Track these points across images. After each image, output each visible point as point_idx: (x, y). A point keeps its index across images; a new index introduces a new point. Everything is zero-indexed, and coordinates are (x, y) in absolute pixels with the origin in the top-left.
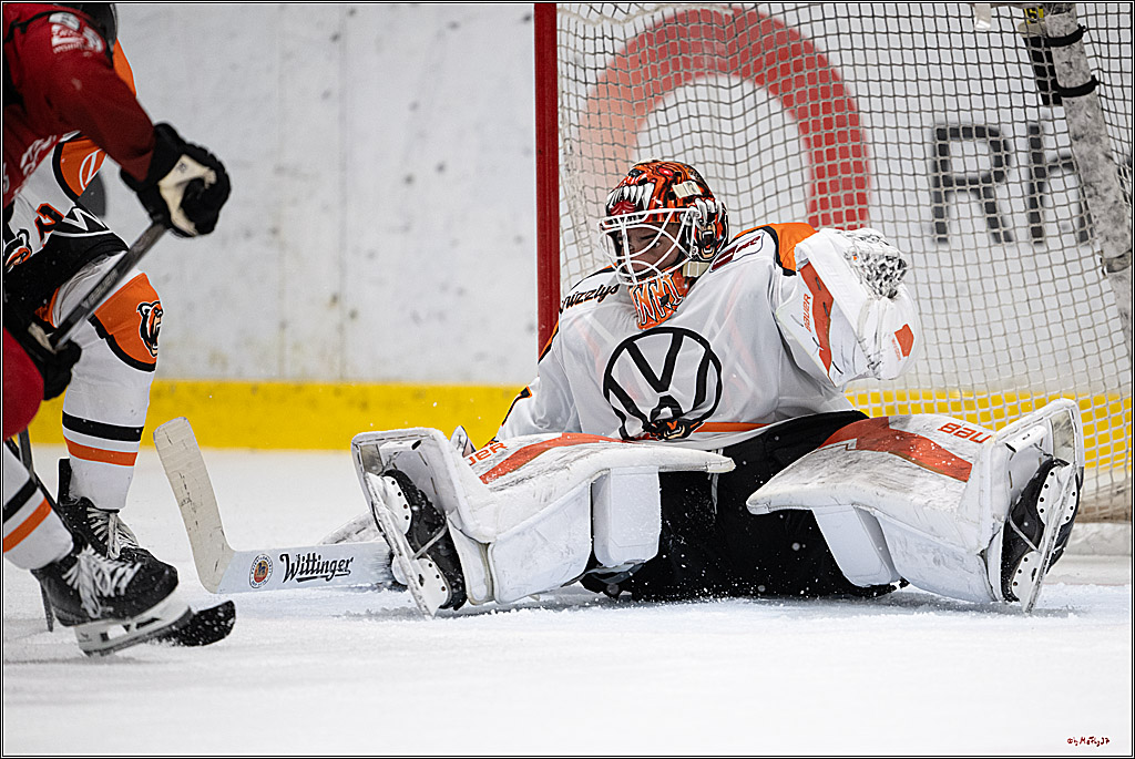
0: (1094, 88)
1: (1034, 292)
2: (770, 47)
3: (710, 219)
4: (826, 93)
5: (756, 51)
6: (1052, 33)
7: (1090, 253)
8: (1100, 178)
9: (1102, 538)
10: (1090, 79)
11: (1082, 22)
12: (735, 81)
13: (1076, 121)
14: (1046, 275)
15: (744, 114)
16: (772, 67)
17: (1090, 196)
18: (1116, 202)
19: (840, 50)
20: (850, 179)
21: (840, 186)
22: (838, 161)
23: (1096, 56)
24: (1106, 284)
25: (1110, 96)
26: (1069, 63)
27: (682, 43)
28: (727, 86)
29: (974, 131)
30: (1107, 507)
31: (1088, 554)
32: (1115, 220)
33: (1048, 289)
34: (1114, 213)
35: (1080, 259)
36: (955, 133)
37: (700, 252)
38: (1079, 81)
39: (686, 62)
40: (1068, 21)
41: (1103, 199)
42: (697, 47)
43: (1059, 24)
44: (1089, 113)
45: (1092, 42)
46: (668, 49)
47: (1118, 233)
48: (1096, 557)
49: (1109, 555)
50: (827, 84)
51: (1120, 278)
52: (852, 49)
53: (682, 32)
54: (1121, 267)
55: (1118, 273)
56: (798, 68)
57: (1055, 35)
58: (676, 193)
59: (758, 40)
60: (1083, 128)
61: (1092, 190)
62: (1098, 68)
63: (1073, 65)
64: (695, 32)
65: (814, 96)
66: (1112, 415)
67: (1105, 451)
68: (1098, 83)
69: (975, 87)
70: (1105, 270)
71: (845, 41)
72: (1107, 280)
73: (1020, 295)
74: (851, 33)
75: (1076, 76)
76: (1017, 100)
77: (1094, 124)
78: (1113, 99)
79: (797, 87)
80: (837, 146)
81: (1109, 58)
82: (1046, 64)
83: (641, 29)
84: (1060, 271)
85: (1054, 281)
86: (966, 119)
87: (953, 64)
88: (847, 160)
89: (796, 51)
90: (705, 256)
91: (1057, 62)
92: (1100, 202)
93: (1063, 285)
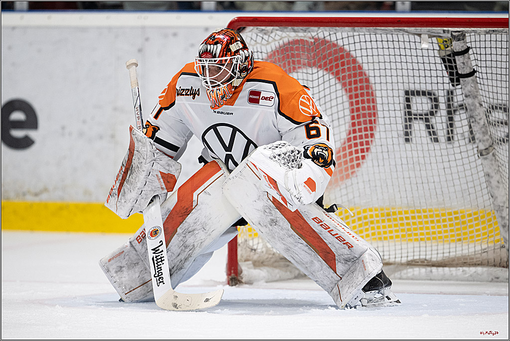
0: (474, 74)
1: (446, 165)
2: (331, 56)
3: (245, 60)
4: (355, 76)
5: (325, 57)
6: (456, 49)
7: (472, 148)
8: (477, 114)
9: (478, 274)
10: (472, 70)
11: (469, 45)
12: (315, 70)
13: (466, 89)
14: (452, 158)
15: (318, 86)
16: (331, 65)
17: (473, 122)
18: (484, 125)
19: (362, 56)
20: (365, 114)
21: (361, 116)
22: (360, 105)
23: (475, 60)
24: (479, 162)
25: (481, 77)
26: (463, 63)
27: (292, 53)
28: (311, 73)
29: (421, 93)
30: (479, 258)
31: (471, 281)
32: (483, 133)
33: (453, 164)
34: (483, 129)
35: (467, 151)
36: (413, 93)
37: (240, 75)
38: (467, 71)
39: (294, 62)
40: (463, 44)
41: (479, 123)
42: (298, 55)
43: (459, 45)
44: (472, 85)
45: (474, 53)
46: (286, 57)
47: (485, 138)
48: (475, 282)
49: (481, 282)
50: (356, 71)
51: (486, 159)
52: (367, 56)
53: (292, 49)
54: (486, 153)
55: (485, 157)
56: (343, 64)
57: (457, 50)
58: (231, 49)
59: (325, 53)
60: (470, 92)
61: (473, 120)
62: (476, 65)
63: (465, 64)
64: (297, 49)
65: (350, 76)
66: (482, 220)
67: (478, 236)
68: (476, 72)
69: (422, 73)
70: (479, 155)
71: (364, 52)
72: (480, 160)
73: (441, 166)
74: (366, 49)
75: (466, 69)
76: (440, 80)
77: (475, 90)
78: (483, 79)
79: (342, 73)
80: (360, 99)
81: (481, 61)
82: (454, 65)
83: (274, 48)
84: (458, 156)
85: (455, 160)
86: (417, 87)
87: (412, 63)
88: (364, 105)
89: (342, 57)
90: (242, 76)
91: (458, 62)
92: (477, 125)
93: (459, 163)
